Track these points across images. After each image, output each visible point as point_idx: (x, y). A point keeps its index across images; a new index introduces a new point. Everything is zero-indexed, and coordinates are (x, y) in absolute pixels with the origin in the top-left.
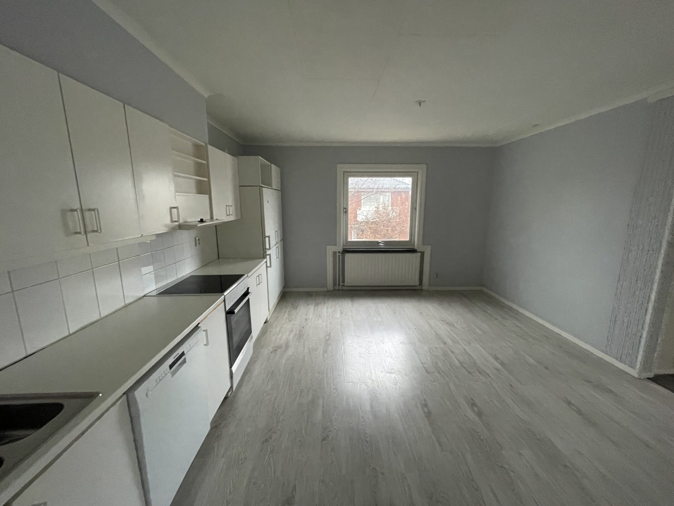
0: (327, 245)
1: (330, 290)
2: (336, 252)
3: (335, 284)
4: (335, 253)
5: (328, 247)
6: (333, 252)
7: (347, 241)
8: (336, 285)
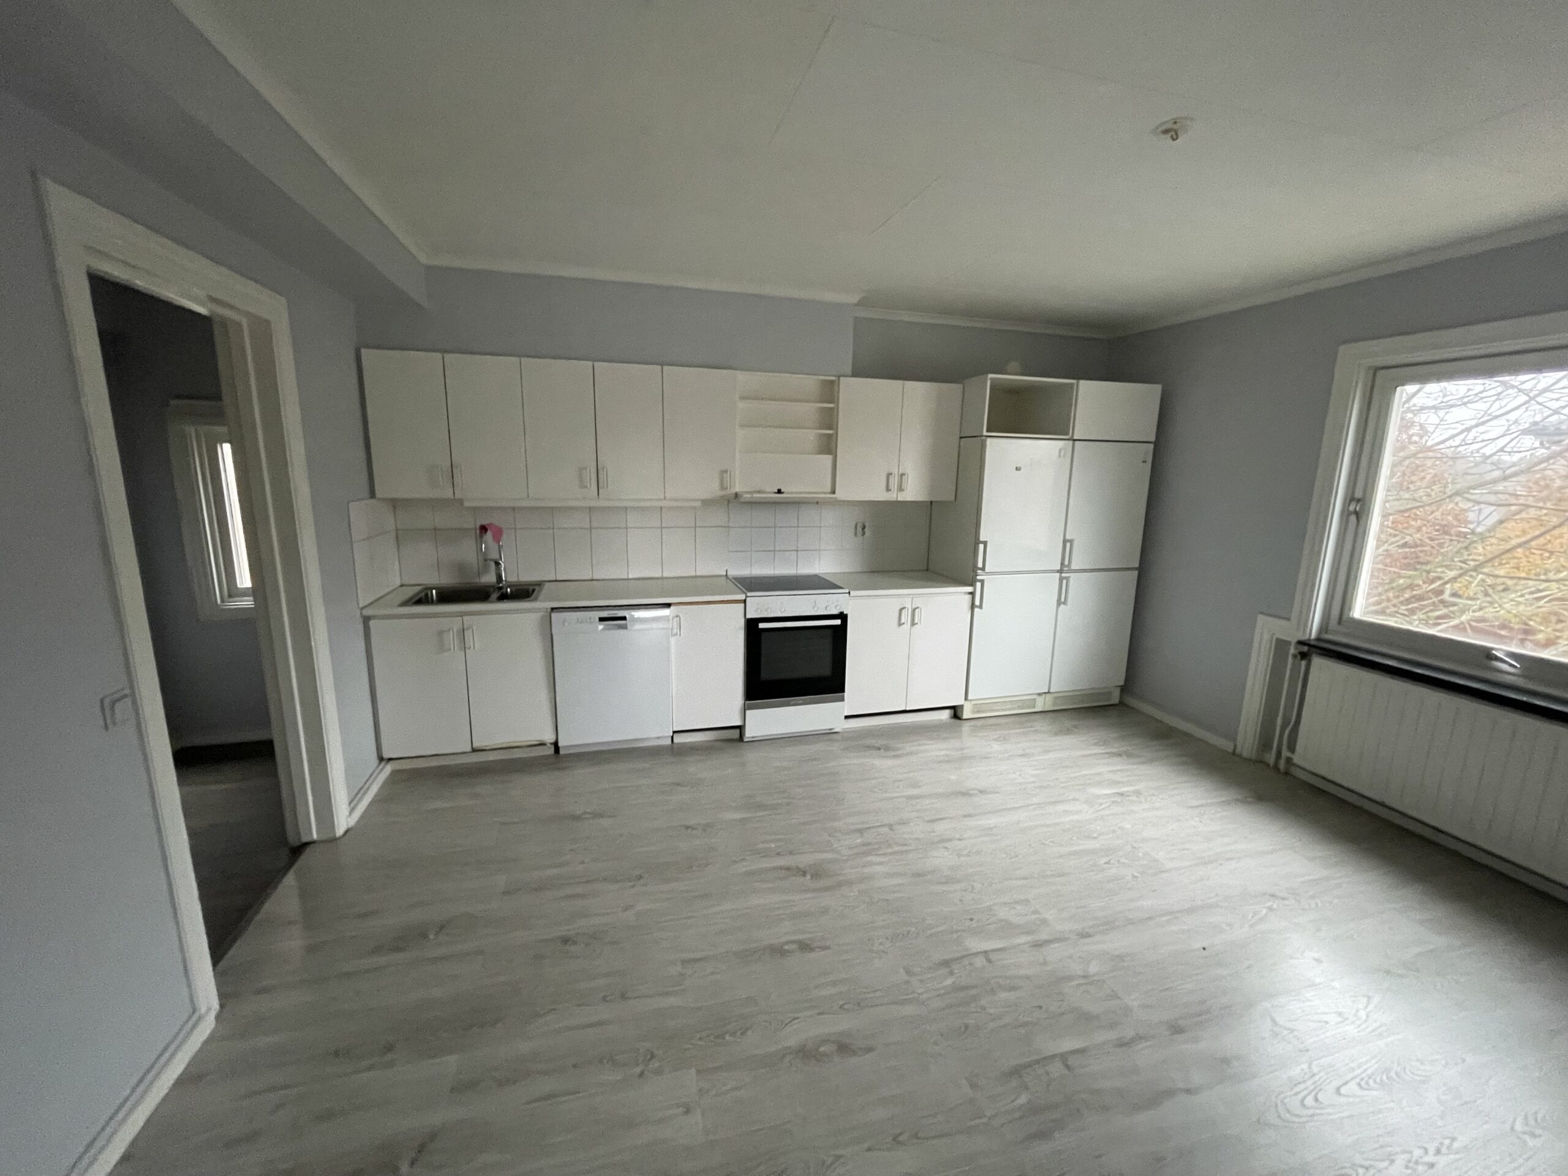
0: (1262, 613)
1: (1245, 754)
2: (1289, 643)
3: (1265, 744)
4: (1281, 645)
5: (1261, 618)
6: (1279, 641)
7: (1344, 618)
8: (1271, 748)
